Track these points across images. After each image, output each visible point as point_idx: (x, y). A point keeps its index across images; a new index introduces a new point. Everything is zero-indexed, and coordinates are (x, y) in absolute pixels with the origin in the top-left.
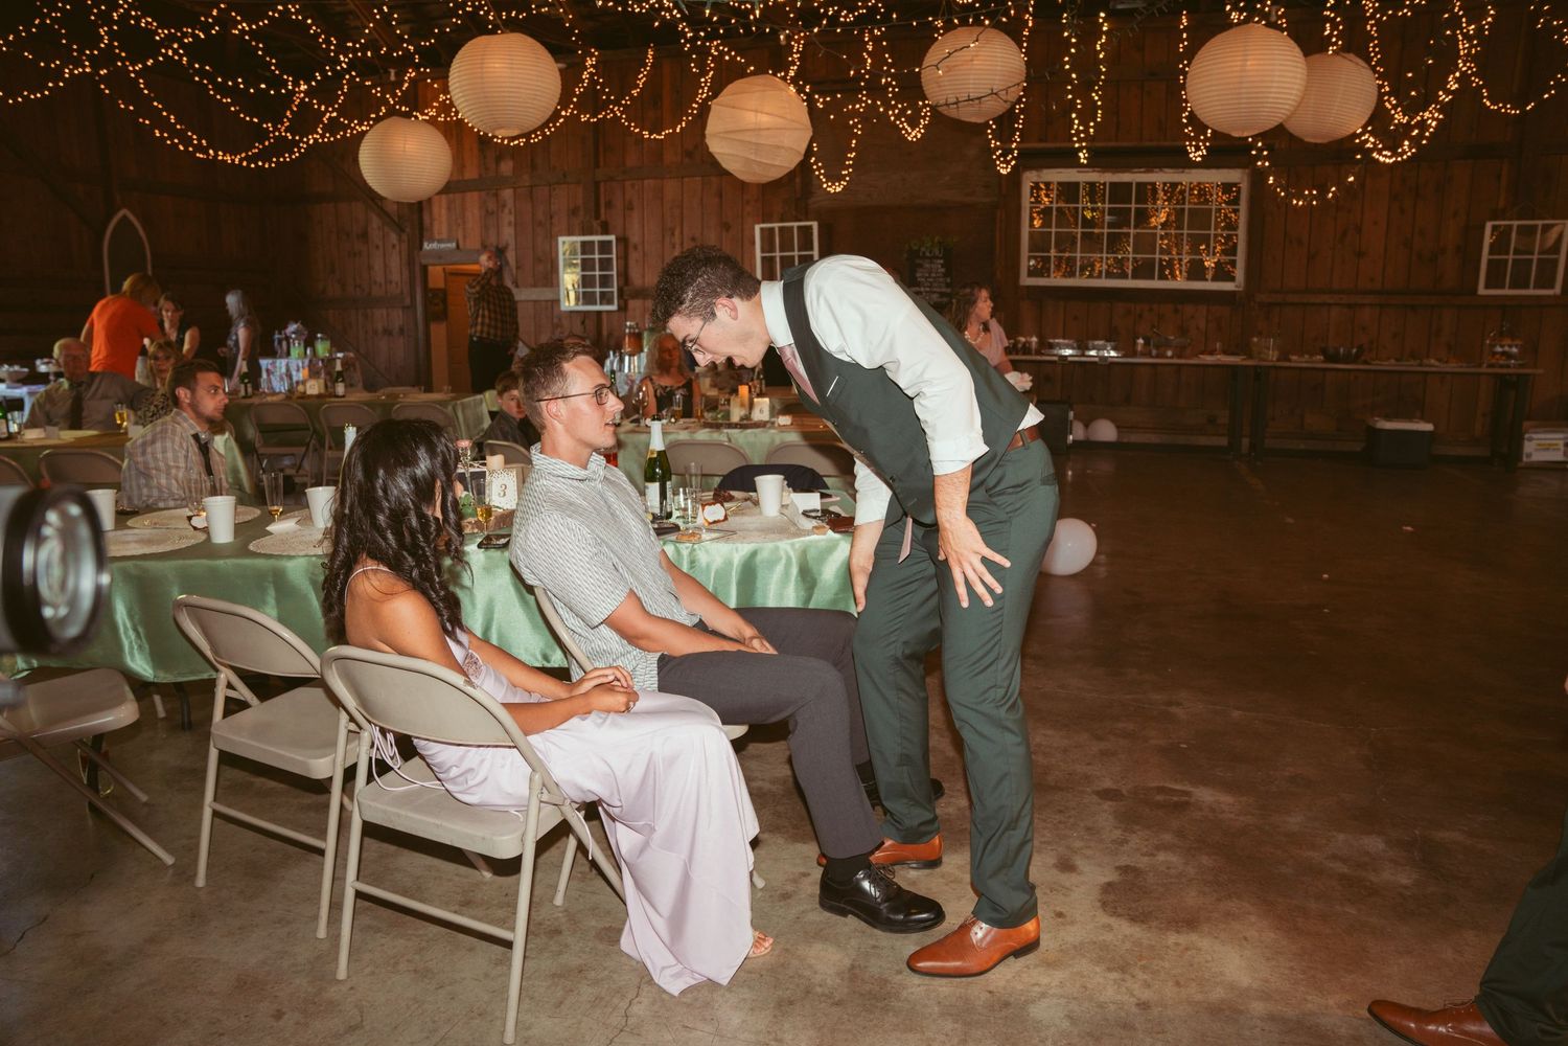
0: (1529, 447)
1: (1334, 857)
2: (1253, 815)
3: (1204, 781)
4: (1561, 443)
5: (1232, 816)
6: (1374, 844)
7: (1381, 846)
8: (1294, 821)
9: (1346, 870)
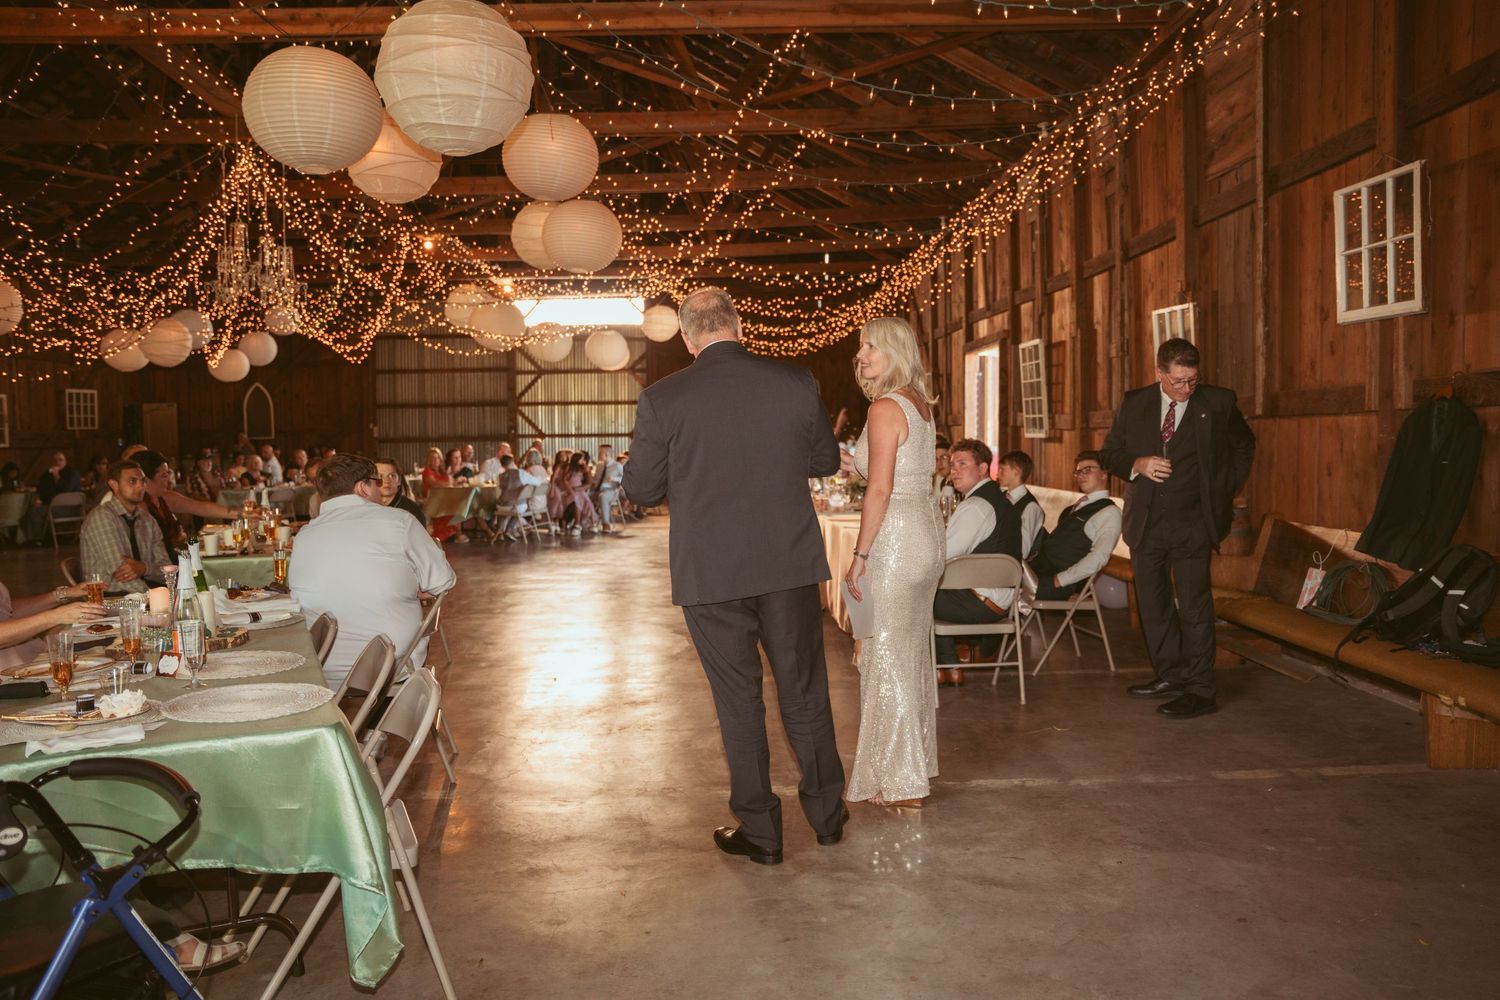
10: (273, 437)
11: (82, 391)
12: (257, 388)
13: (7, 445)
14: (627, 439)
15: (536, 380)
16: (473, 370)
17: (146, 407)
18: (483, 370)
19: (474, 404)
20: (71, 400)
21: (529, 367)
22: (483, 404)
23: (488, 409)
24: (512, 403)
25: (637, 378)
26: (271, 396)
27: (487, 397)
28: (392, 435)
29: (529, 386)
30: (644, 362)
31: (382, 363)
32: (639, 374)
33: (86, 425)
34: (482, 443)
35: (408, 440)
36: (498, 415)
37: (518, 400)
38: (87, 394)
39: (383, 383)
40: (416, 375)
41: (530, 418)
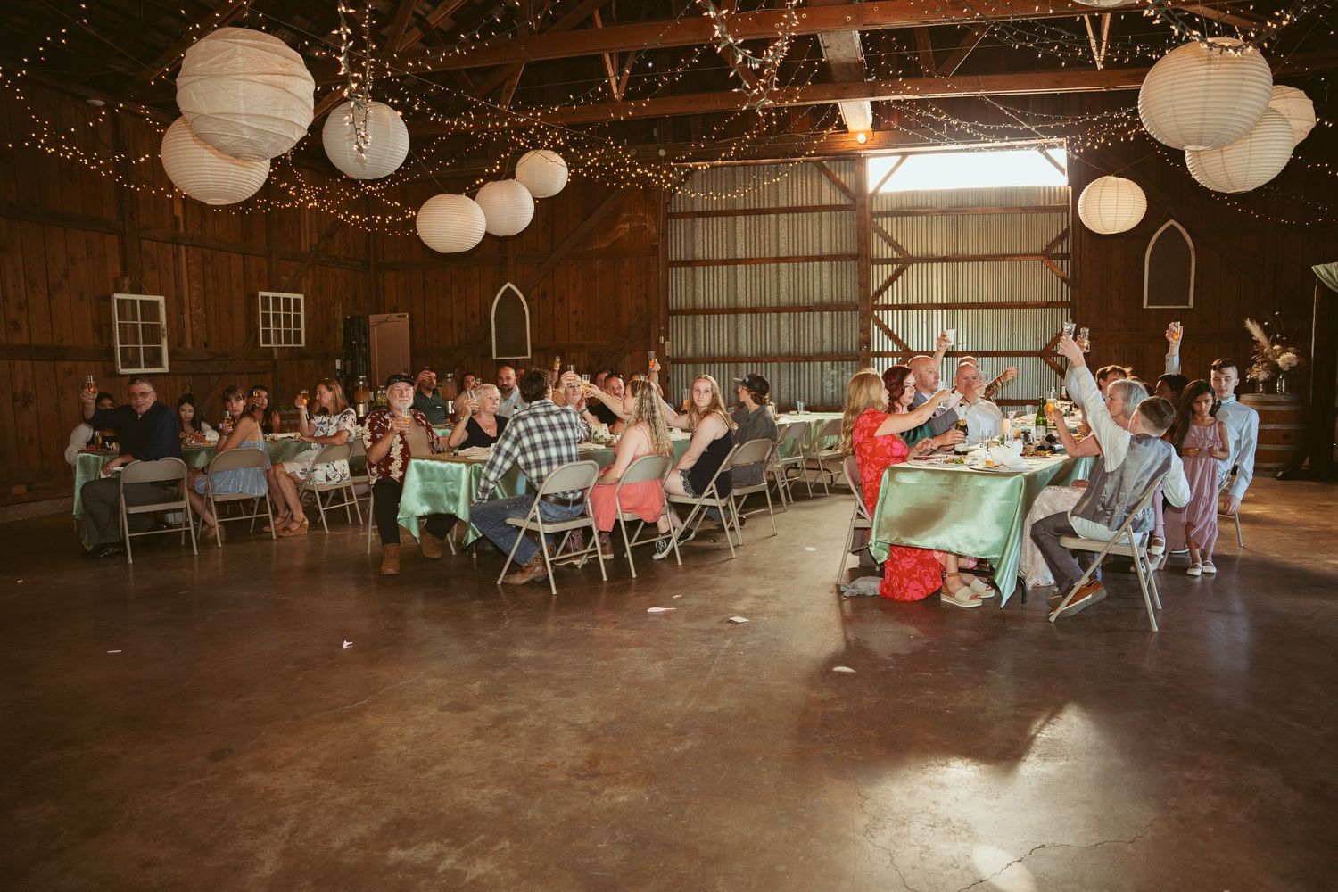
10: (529, 356)
11: (282, 295)
12: (509, 288)
13: (165, 369)
14: (1037, 359)
15: (899, 272)
16: (808, 259)
17: (373, 318)
18: (821, 258)
19: (808, 308)
20: (266, 307)
21: (891, 253)
22: (819, 308)
23: (827, 314)
24: (865, 306)
25: (1055, 267)
26: (527, 300)
27: (826, 297)
28: (689, 352)
29: (891, 281)
30: (1066, 244)
31: (677, 251)
32: (1059, 263)
33: (288, 340)
34: (819, 364)
36: (842, 324)
37: (874, 301)
38: (289, 299)
39: (678, 278)
40: (725, 267)
41: (890, 328)
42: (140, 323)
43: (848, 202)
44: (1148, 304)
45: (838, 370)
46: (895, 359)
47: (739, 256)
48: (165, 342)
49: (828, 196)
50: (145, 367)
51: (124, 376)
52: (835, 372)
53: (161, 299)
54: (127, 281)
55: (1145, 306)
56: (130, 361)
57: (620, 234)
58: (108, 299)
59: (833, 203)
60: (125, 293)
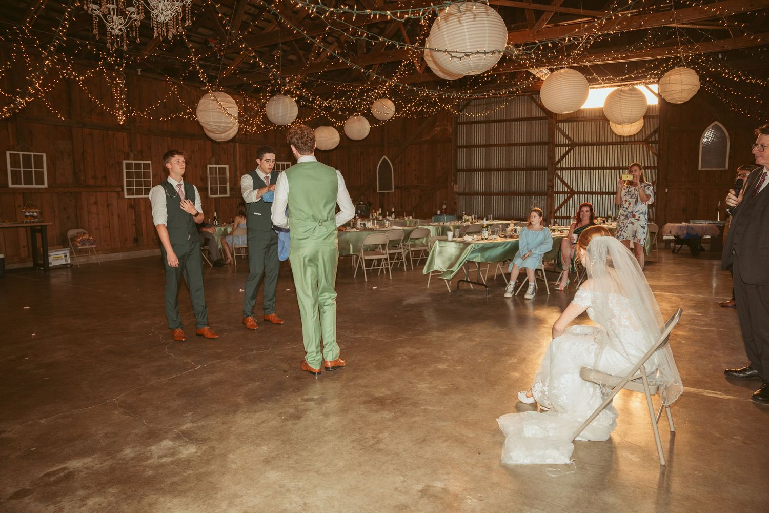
0: (51, 259)
1: (160, 457)
2: (108, 460)
3: (68, 458)
4: (63, 255)
5: (99, 466)
6: (167, 443)
7: (171, 443)
8: (128, 452)
9: (171, 459)
10: (393, 191)
12: (384, 158)
13: (228, 195)
15: (569, 151)
16: (523, 144)
18: (530, 144)
19: (523, 169)
21: (566, 141)
22: (529, 169)
23: (534, 172)
24: (552, 168)
25: (650, 148)
26: (393, 165)
27: (533, 164)
28: (467, 190)
29: (564, 156)
30: (657, 135)
31: (462, 141)
32: (653, 145)
34: (528, 197)
35: (478, 194)
36: (540, 177)
37: (556, 166)
38: (284, 164)
39: (462, 155)
40: (484, 148)
41: (564, 179)
42: (218, 176)
43: (544, 115)
44: (702, 168)
45: (537, 200)
46: (566, 195)
47: (491, 143)
48: (228, 184)
49: (536, 112)
50: (220, 194)
51: (212, 198)
52: (536, 201)
53: (227, 166)
54: (214, 159)
55: (700, 169)
56: (214, 192)
57: (436, 132)
58: (206, 167)
59: (537, 116)
60: (213, 164)
